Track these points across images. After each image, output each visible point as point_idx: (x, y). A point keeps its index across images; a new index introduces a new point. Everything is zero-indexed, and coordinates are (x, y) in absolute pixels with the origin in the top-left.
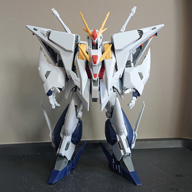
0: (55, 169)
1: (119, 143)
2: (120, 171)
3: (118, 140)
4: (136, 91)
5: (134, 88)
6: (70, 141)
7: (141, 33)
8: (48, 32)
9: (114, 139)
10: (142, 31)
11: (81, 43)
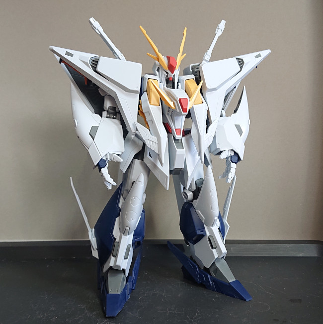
0: (110, 293)
1: (209, 239)
2: (212, 283)
3: (208, 234)
4: (236, 154)
5: (232, 150)
6: (131, 244)
7: (241, 63)
8: (93, 59)
9: (202, 233)
10: (242, 59)
11: (148, 79)
